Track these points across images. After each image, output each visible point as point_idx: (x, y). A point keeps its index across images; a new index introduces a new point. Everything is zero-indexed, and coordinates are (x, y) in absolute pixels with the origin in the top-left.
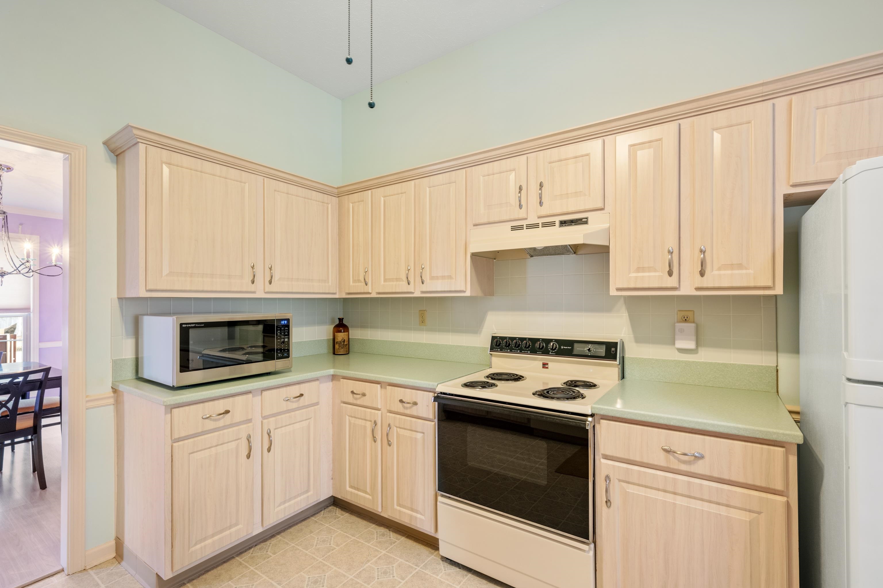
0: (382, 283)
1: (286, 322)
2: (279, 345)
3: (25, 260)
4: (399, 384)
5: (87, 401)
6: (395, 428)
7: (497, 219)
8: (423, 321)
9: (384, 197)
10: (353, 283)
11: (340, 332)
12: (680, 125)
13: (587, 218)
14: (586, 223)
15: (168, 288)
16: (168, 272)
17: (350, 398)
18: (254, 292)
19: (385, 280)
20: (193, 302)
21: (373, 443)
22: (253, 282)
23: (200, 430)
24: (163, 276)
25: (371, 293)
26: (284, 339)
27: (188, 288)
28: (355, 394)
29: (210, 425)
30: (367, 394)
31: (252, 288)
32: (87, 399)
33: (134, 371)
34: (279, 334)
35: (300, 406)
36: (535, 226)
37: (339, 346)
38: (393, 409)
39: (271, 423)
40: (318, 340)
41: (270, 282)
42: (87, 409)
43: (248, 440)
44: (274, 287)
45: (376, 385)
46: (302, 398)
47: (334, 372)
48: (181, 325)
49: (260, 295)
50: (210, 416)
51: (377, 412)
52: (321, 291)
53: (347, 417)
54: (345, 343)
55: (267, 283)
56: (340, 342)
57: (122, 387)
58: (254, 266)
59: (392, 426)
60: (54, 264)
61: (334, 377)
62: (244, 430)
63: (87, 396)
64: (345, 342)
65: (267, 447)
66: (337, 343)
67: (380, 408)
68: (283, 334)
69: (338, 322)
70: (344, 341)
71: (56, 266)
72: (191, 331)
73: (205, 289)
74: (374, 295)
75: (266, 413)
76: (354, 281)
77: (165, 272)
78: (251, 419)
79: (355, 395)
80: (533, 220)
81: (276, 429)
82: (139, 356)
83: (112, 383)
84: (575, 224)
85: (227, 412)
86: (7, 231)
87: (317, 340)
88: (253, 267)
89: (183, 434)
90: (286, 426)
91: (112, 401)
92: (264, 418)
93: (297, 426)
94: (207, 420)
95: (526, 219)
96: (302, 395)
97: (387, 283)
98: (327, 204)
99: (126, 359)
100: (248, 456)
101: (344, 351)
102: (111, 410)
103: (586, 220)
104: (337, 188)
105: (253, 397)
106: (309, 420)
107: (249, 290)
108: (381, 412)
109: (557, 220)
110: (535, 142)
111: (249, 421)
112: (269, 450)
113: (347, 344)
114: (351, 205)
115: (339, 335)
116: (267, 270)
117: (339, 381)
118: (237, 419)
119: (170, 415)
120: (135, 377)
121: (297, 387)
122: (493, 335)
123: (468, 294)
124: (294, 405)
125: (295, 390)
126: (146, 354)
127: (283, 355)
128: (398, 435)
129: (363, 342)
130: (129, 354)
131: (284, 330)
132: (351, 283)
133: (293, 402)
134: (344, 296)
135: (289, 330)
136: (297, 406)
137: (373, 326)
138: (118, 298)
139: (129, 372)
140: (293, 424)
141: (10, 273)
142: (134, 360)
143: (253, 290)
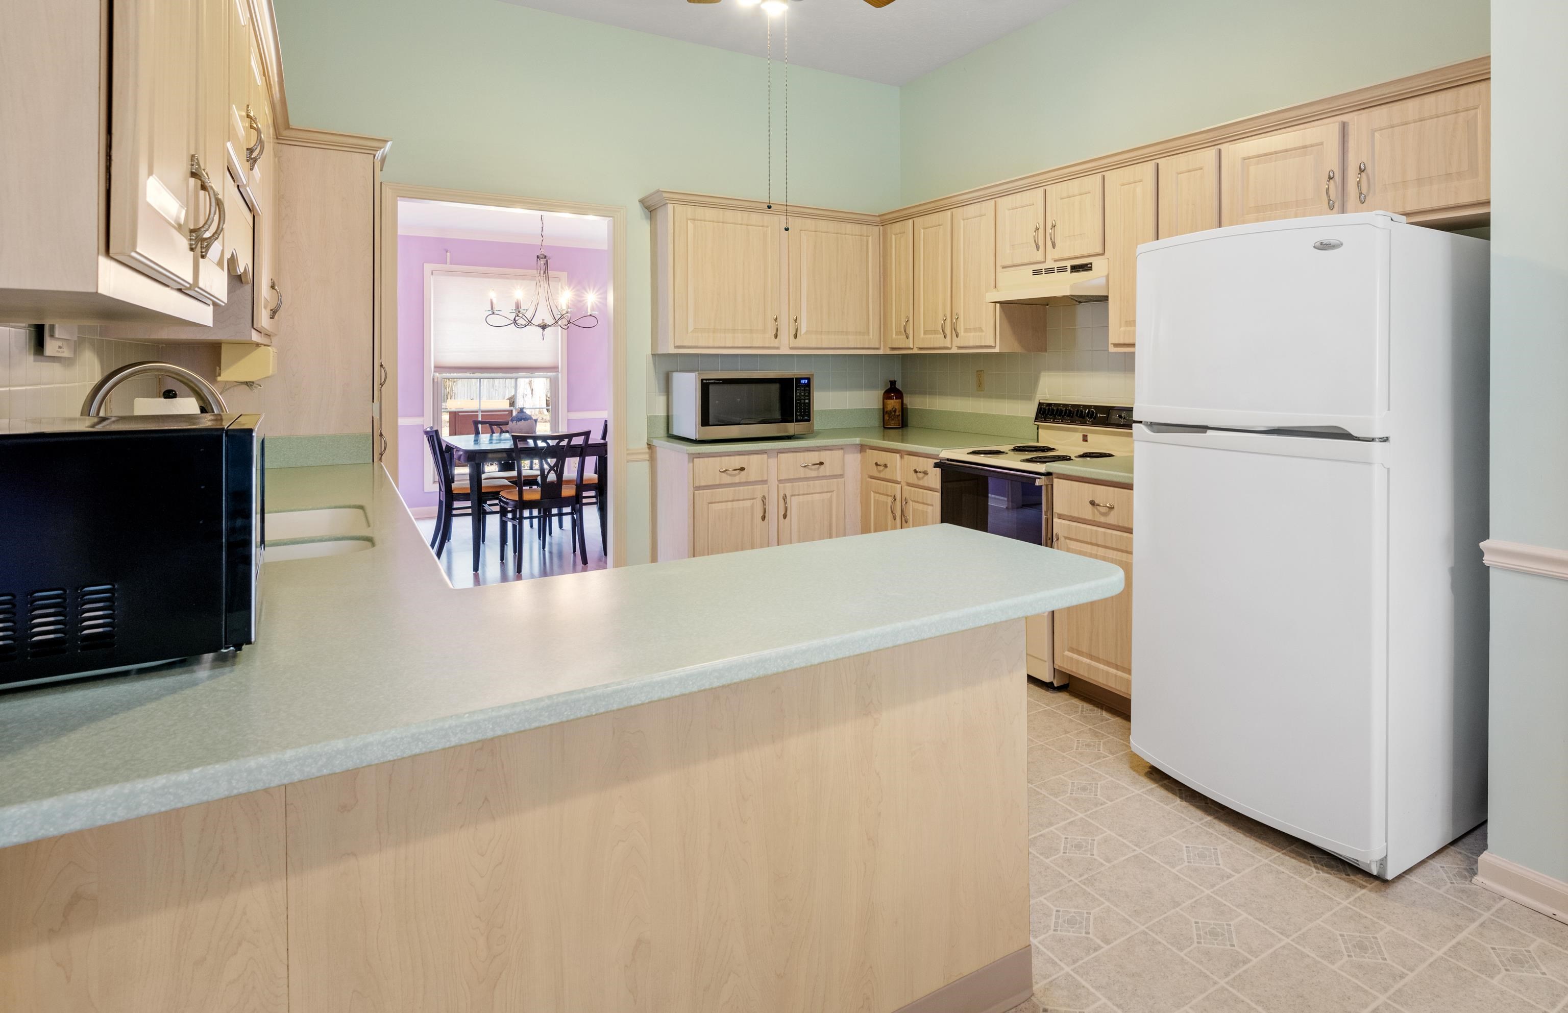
0: (922, 335)
1: (806, 381)
2: (798, 406)
3: (566, 311)
4: (917, 453)
5: (628, 454)
6: (911, 502)
7: (1019, 262)
8: (980, 385)
9: (924, 229)
10: (896, 335)
11: (891, 398)
12: (1158, 164)
13: (1091, 264)
14: (1090, 269)
15: (693, 345)
16: (693, 329)
17: (874, 471)
18: (778, 348)
19: (925, 333)
20: (739, 358)
21: (893, 520)
22: (776, 336)
23: (717, 483)
24: (689, 331)
25: (913, 348)
26: (804, 400)
27: (711, 344)
28: (880, 465)
29: (726, 479)
30: (888, 465)
31: (776, 343)
32: (628, 452)
33: (666, 429)
34: (798, 394)
35: (821, 475)
36: (1050, 271)
37: (889, 417)
38: (911, 481)
39: (788, 488)
40: (867, 409)
41: (796, 336)
42: (628, 462)
43: (763, 501)
44: (800, 342)
45: (896, 454)
46: (822, 467)
47: (861, 441)
48: (702, 380)
49: (785, 351)
50: (726, 471)
51: (896, 485)
52: (859, 346)
53: (872, 493)
54: (897, 413)
55: (792, 337)
56: (890, 411)
57: (655, 442)
58: (777, 318)
59: (908, 500)
60: (589, 314)
61: (862, 448)
62: (759, 490)
63: (627, 450)
64: (897, 411)
65: (783, 513)
66: (886, 412)
67: (899, 480)
68: (803, 394)
69: (890, 386)
70: (895, 411)
71: (591, 315)
72: (711, 387)
73: (727, 345)
74: (915, 351)
75: (784, 476)
76: (898, 333)
77: (691, 328)
78: (766, 481)
79: (878, 467)
80: (1050, 264)
81: (792, 496)
82: (670, 414)
83: (648, 439)
84: (1083, 270)
85: (742, 469)
86: (547, 278)
87: (864, 409)
88: (776, 320)
89: (703, 484)
90: (803, 494)
91: (647, 456)
92: (780, 481)
93: (816, 497)
94: (724, 474)
95: (1044, 262)
96: (821, 463)
97: (927, 336)
98: (867, 236)
99: (658, 416)
100: (764, 518)
101: (895, 423)
102: (645, 467)
103: (1090, 265)
104: (879, 216)
105: (768, 457)
106: (831, 493)
107: (772, 345)
108: (900, 485)
109: (1069, 264)
110: (1047, 175)
111: (764, 482)
112: (785, 516)
113: (899, 415)
114: (894, 236)
115: (888, 403)
116: (792, 321)
117: (865, 452)
118: (753, 478)
119: (692, 464)
120: (666, 435)
121: (816, 453)
122: (1041, 401)
123: (997, 350)
124: (813, 474)
125: (815, 457)
126: (676, 412)
127: (803, 417)
128: (913, 510)
129: (922, 412)
130: (661, 412)
131: (804, 390)
132: (894, 336)
133: (811, 469)
134: (889, 352)
135: (810, 390)
136: (815, 475)
137: (943, 393)
138: (652, 354)
139: (662, 431)
140: (812, 494)
141: (551, 326)
142: (666, 417)
143: (776, 345)
